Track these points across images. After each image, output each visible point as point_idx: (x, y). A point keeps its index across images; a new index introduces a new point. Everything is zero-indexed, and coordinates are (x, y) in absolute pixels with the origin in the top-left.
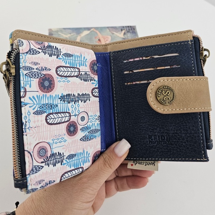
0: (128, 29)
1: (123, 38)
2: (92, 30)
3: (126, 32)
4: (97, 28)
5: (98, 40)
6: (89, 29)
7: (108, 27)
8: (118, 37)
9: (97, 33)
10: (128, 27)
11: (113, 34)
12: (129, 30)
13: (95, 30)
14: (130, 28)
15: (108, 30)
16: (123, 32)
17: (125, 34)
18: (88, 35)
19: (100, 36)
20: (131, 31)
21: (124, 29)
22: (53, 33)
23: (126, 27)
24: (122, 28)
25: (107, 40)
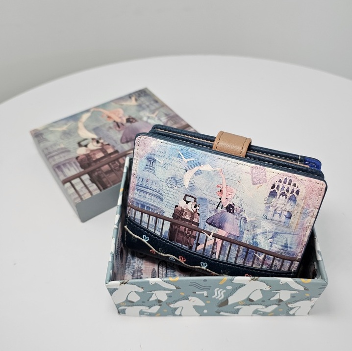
0: (137, 94)
1: (138, 105)
2: (92, 110)
3: (137, 98)
4: (98, 107)
5: (106, 118)
6: (87, 111)
7: (112, 101)
8: (131, 106)
9: (100, 112)
10: (137, 92)
11: (122, 105)
12: (139, 94)
13: (96, 110)
14: (139, 93)
15: (113, 104)
16: (133, 99)
17: (136, 100)
18: (90, 117)
19: (106, 112)
20: (142, 95)
21: (132, 96)
22: (42, 132)
23: (134, 93)
24: (130, 96)
25: (119, 114)
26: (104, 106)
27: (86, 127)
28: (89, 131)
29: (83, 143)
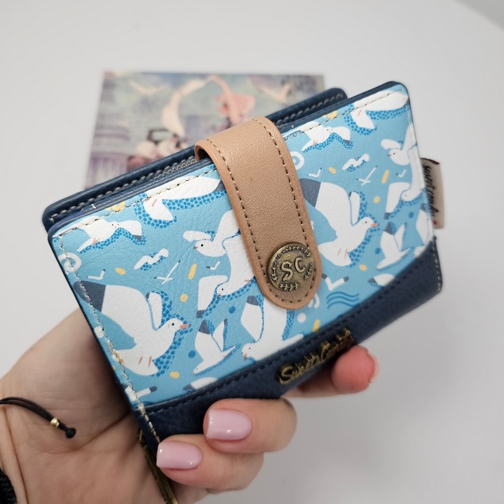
26: (233, 79)
27: (181, 106)
28: (181, 116)
29: (157, 136)
